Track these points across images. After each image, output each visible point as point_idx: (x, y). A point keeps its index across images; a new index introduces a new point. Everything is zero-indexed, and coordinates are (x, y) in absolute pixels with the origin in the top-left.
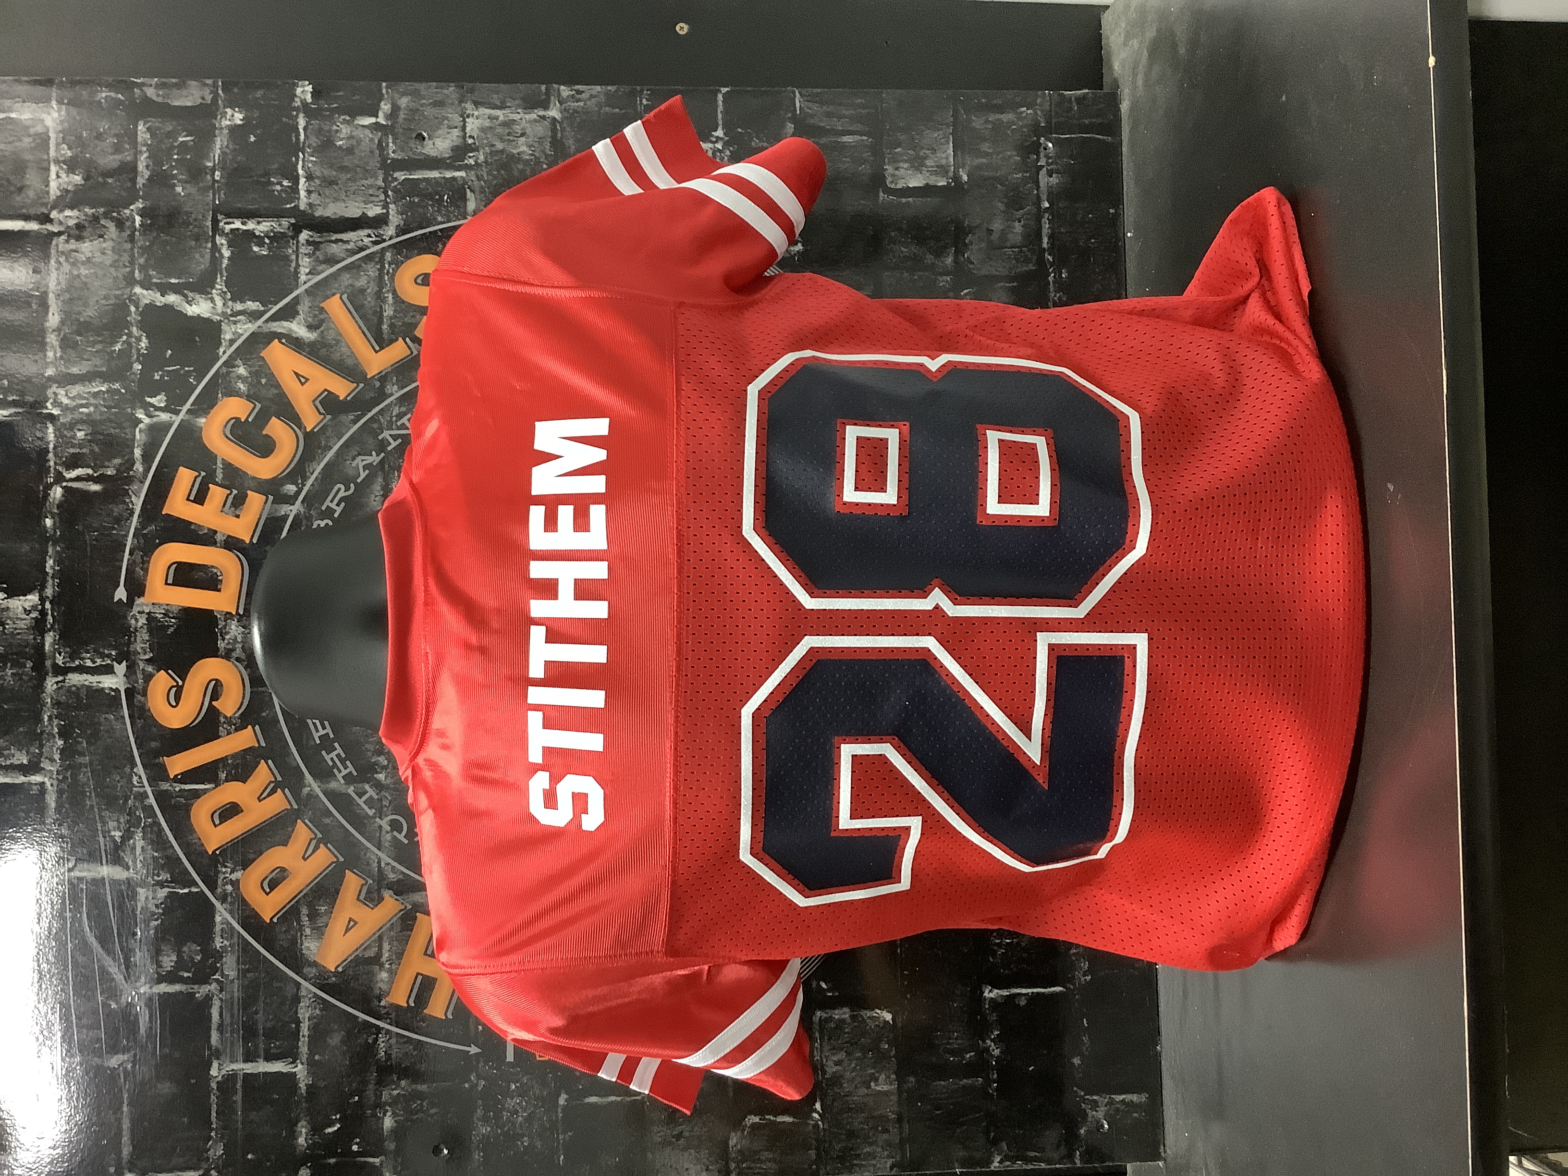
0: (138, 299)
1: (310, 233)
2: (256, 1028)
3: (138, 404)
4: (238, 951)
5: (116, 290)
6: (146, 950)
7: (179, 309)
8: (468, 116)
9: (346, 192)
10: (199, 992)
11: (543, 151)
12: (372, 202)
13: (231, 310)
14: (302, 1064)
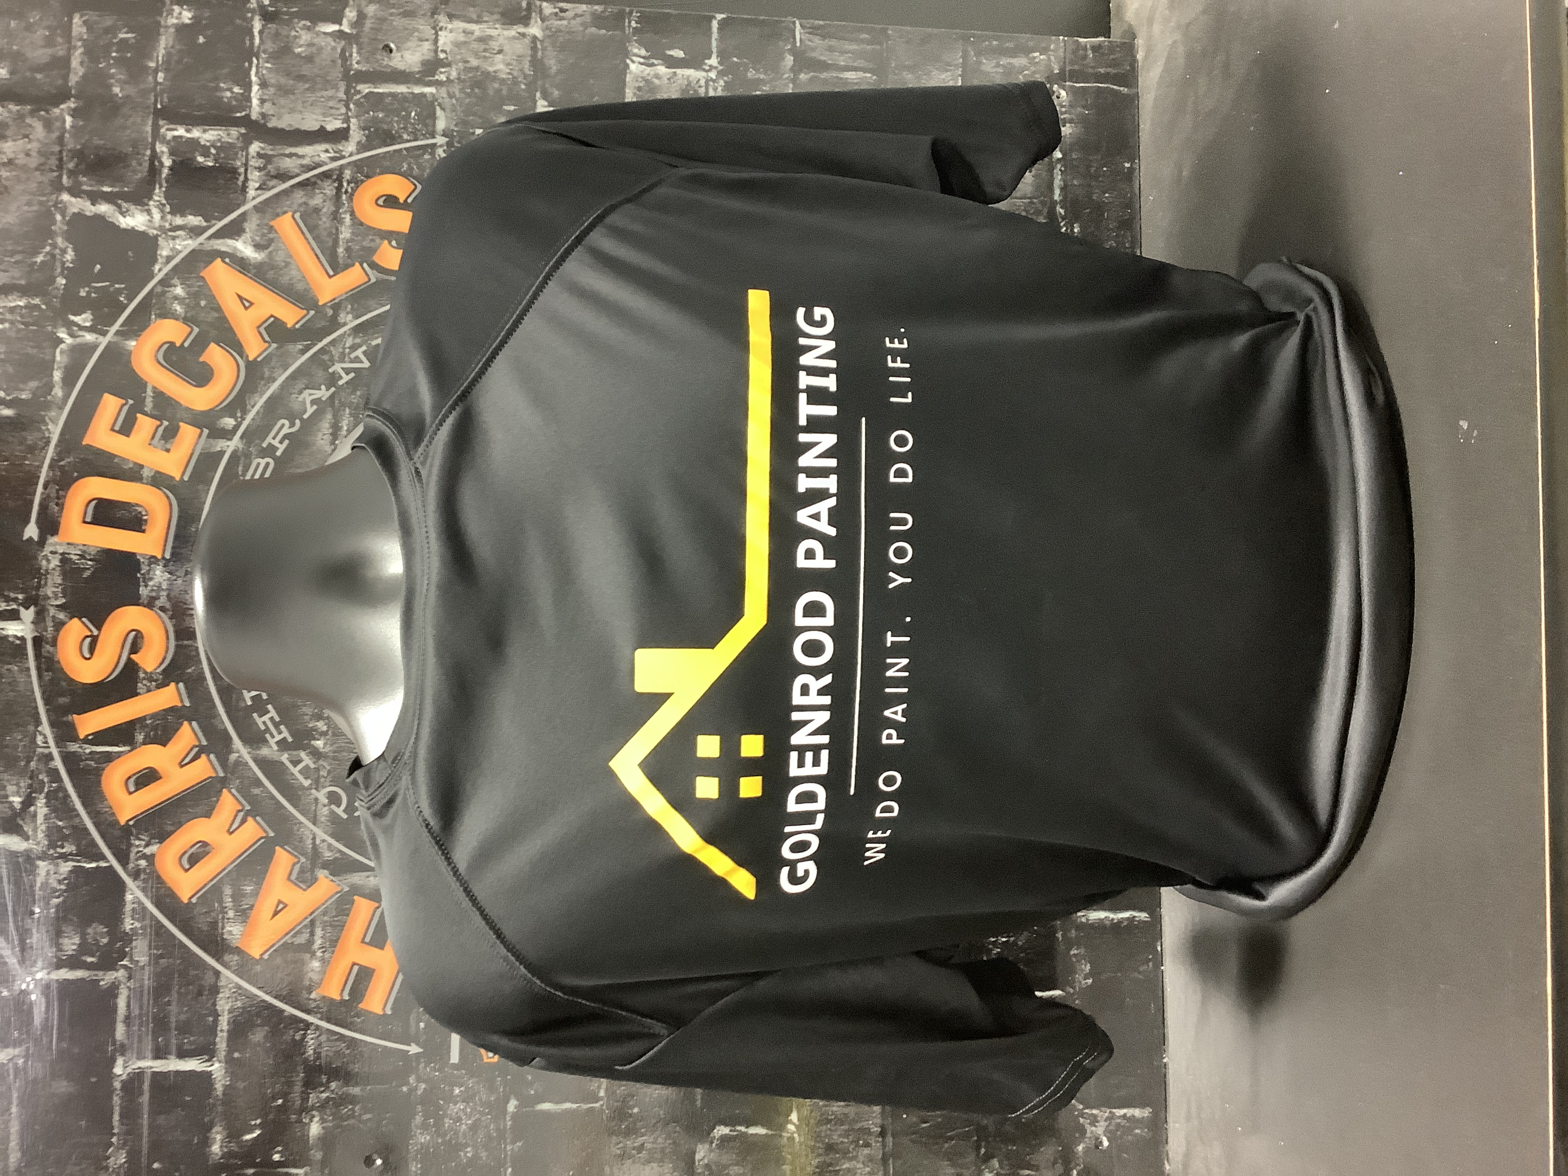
0: (66, 208)
1: (262, 145)
2: (168, 1021)
3: (60, 322)
4: (151, 935)
5: (39, 195)
6: (43, 929)
7: (110, 220)
8: (441, 29)
9: (304, 102)
10: (103, 980)
11: (521, 70)
12: (331, 115)
13: (170, 224)
14: (220, 1062)
